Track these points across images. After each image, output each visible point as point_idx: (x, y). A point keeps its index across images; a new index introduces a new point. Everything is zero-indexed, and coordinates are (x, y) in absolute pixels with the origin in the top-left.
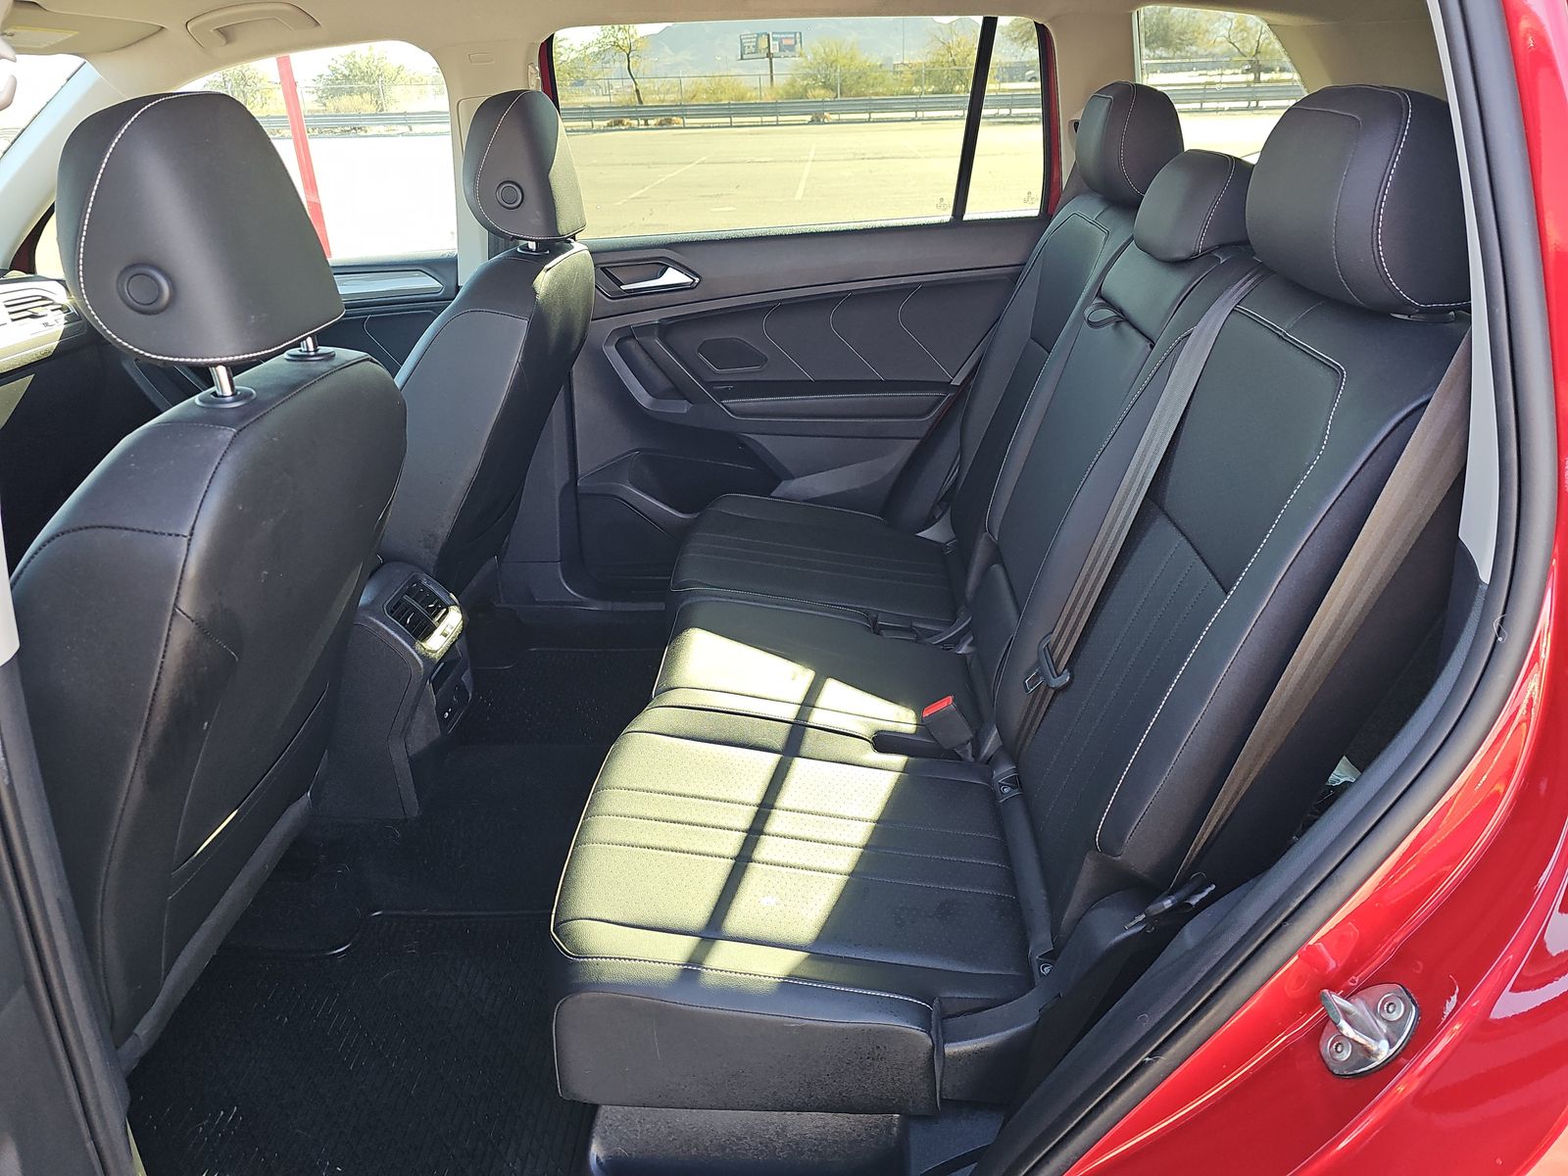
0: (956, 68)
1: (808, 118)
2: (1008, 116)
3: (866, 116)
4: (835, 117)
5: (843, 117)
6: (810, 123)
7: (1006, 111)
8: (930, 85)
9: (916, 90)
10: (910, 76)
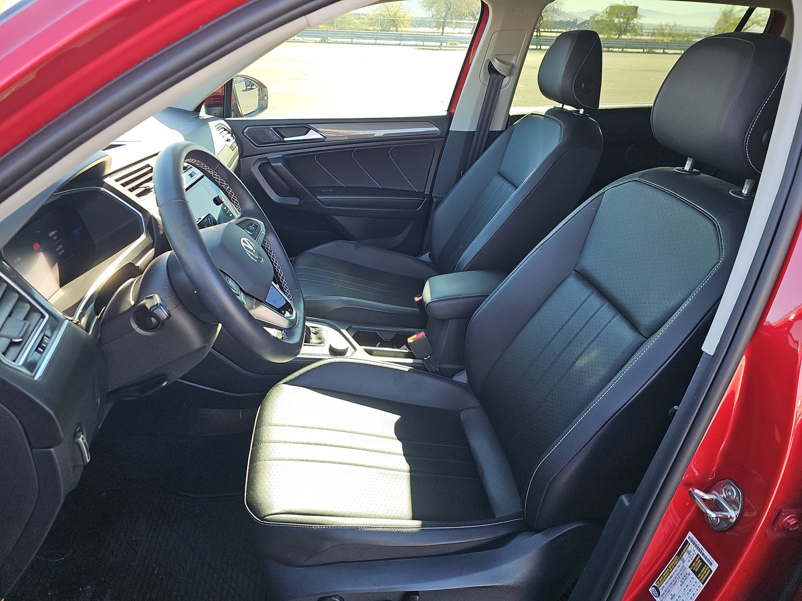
0: (391, 18)
1: (319, 39)
2: (423, 45)
3: (350, 40)
4: (333, 40)
5: (338, 40)
6: (320, 42)
7: (421, 43)
8: (377, 26)
9: (370, 28)
10: (367, 21)
